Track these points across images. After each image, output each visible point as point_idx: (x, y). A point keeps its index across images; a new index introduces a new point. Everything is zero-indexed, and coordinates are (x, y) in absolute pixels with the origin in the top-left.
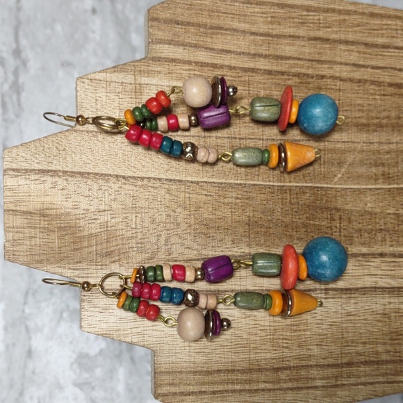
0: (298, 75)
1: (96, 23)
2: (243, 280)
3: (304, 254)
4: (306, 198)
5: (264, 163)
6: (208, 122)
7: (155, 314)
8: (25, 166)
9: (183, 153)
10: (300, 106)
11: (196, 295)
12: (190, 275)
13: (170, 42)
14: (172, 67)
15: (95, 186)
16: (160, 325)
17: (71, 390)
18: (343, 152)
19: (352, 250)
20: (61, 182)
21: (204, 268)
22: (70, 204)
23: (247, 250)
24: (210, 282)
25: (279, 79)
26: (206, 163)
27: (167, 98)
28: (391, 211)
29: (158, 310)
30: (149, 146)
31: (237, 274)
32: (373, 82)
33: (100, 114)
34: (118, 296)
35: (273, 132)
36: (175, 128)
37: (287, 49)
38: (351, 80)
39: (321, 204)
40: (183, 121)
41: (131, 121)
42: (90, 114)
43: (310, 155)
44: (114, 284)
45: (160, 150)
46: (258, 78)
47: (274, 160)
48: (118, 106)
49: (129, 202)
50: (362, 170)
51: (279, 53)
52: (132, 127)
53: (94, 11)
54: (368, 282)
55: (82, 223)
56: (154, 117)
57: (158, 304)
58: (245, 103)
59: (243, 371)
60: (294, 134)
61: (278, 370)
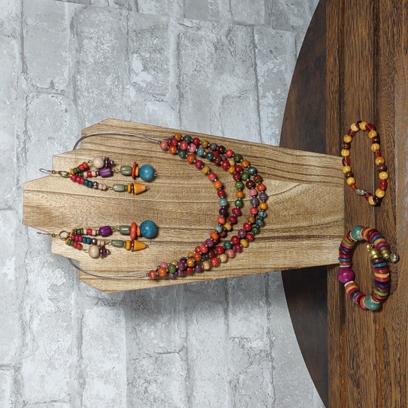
0: (142, 156)
1: (67, 117)
2: (117, 236)
3: (140, 227)
4: (144, 205)
5: (125, 190)
6: (104, 174)
7: (80, 248)
8: (32, 189)
9: (93, 185)
10: (139, 169)
11: (96, 240)
12: (94, 233)
13: (90, 143)
14: (90, 152)
15: (59, 198)
16: (82, 252)
17: (47, 302)
18: (160, 187)
19: (161, 226)
20: (45, 195)
21: (100, 231)
22: (48, 204)
23: (118, 224)
24: (103, 236)
25: (134, 158)
26: (102, 190)
27: (87, 164)
28: (179, 211)
29: (81, 245)
30: (80, 183)
31: (114, 233)
32: (173, 160)
33: (61, 170)
34: (66, 239)
35: (131, 179)
36: (91, 176)
37: (137, 146)
38: (164, 159)
39: (150, 207)
40: (93, 174)
41: (73, 173)
42: (57, 170)
43: (143, 188)
44: (65, 235)
45: (84, 184)
46: (125, 157)
47: (129, 189)
48: (68, 167)
49: (72, 204)
50: (167, 194)
51: (134, 147)
52: (73, 175)
53: (66, 111)
54: (168, 239)
55: (53, 211)
56: (82, 172)
57: (82, 244)
58: (119, 167)
59: (115, 272)
60: (139, 180)
61: (129, 272)
